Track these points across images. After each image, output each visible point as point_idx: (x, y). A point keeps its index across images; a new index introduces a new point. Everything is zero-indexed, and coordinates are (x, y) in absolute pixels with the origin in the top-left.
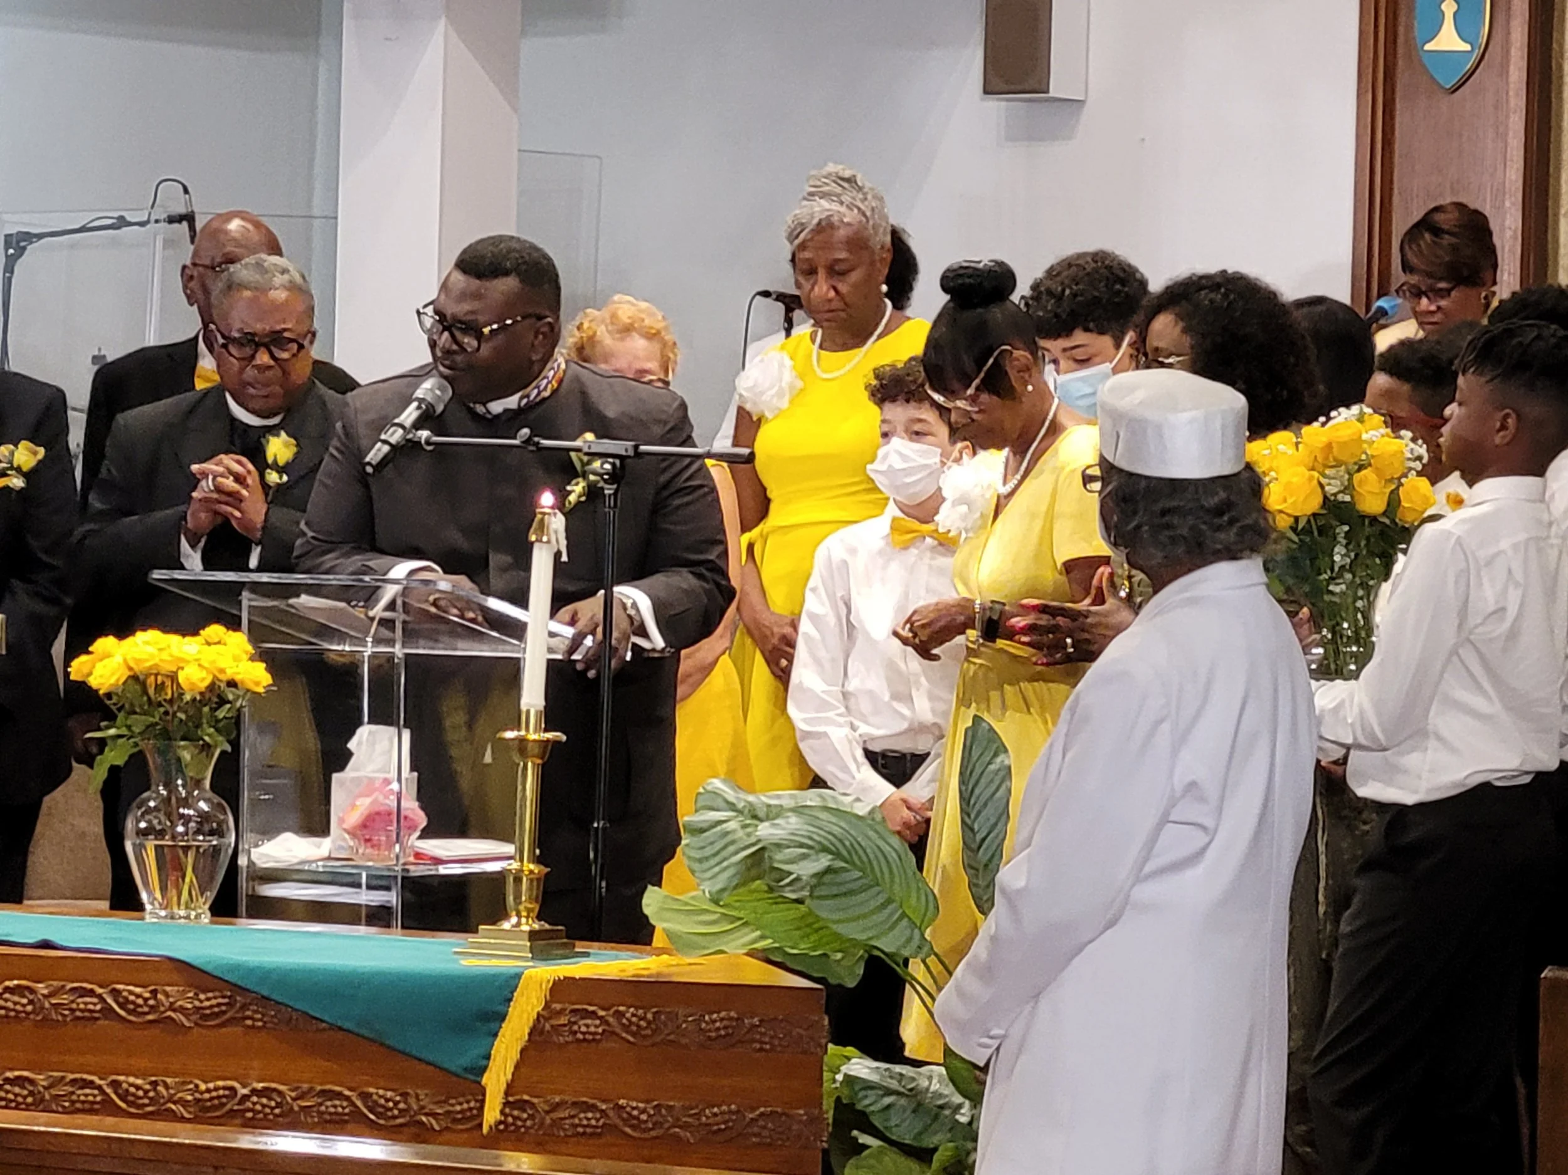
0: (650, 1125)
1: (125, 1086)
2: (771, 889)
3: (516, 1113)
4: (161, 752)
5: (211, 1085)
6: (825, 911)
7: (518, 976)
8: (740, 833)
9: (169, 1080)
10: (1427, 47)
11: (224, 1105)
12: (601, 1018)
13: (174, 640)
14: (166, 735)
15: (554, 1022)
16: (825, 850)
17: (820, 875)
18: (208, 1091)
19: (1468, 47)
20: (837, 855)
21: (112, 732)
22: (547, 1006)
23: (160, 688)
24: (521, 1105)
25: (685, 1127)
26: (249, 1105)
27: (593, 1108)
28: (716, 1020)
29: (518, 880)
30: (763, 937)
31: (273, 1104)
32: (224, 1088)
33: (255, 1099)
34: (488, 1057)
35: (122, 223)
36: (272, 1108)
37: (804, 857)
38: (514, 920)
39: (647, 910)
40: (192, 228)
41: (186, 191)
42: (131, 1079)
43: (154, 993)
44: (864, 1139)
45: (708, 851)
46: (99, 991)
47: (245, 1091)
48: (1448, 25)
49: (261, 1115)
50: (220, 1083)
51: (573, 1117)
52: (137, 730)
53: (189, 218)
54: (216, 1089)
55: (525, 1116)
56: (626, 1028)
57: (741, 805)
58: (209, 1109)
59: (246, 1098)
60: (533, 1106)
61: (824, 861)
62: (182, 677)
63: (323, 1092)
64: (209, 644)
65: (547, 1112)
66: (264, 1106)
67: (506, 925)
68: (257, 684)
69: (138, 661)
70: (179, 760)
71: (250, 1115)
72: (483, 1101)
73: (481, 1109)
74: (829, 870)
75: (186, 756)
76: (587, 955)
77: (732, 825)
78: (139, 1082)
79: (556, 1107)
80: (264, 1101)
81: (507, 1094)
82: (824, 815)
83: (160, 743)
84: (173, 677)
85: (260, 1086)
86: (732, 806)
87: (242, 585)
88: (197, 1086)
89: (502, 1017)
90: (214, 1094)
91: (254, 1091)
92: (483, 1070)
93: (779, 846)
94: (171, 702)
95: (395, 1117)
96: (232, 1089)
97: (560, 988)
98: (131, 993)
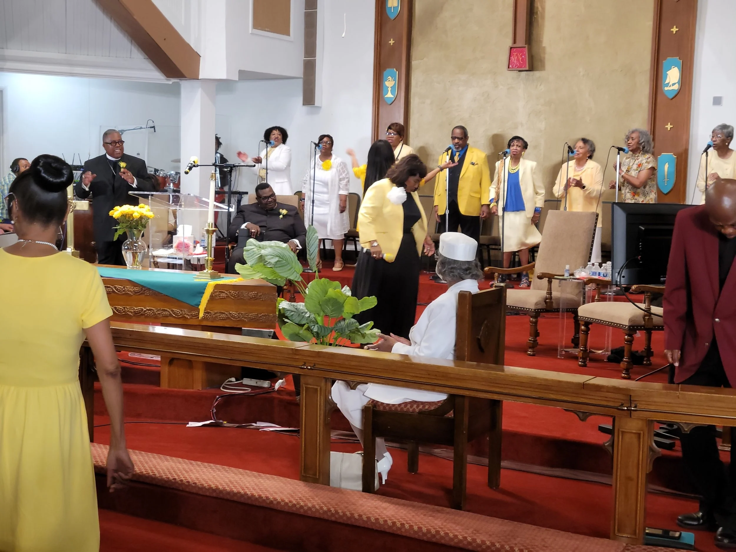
0: (237, 317)
1: (118, 308)
2: (264, 265)
3: (207, 314)
4: (130, 231)
5: (137, 308)
6: (278, 270)
7: (207, 284)
8: (257, 251)
9: (128, 307)
10: (386, 96)
11: (140, 312)
12: (226, 293)
13: (132, 207)
14: (131, 228)
15: (215, 294)
16: (277, 256)
17: (276, 262)
18: (137, 309)
19: (393, 96)
20: (280, 257)
21: (119, 227)
22: (214, 291)
23: (129, 217)
24: (208, 313)
25: (245, 318)
26: (146, 312)
27: (224, 313)
28: (252, 294)
29: (207, 261)
30: (262, 275)
31: (151, 312)
32: (140, 309)
33: (147, 311)
34: (200, 302)
35: (141, 128)
36: (151, 313)
37: (272, 258)
38: (207, 270)
39: (236, 269)
40: (154, 129)
41: (153, 122)
42: (119, 307)
43: (124, 287)
44: (286, 320)
45: (250, 255)
46: (112, 287)
47: (145, 310)
48: (389, 92)
49: (149, 315)
50: (139, 308)
51: (220, 315)
52: (124, 227)
53: (154, 127)
54: (139, 309)
55: (209, 315)
56: (232, 295)
57: (257, 245)
58: (137, 314)
59: (145, 311)
60: (210, 313)
61: (277, 259)
62: (134, 215)
63: (163, 310)
64: (140, 208)
65: (214, 314)
66: (149, 313)
67: (205, 271)
68: (151, 216)
69: (124, 211)
70: (134, 233)
71: (146, 315)
72: (199, 312)
73: (199, 314)
74: (278, 261)
75: (136, 232)
76: (223, 278)
77: (255, 249)
78: (121, 307)
79: (215, 313)
80: (149, 312)
81: (205, 310)
82: (276, 248)
83: (130, 229)
84: (132, 215)
85: (148, 308)
86: (255, 245)
87: (149, 195)
88: (134, 308)
89: (203, 293)
90: (138, 310)
91: (147, 310)
92: (199, 305)
93: (267, 255)
94: (132, 220)
95: (179, 315)
96: (142, 309)
97: (217, 286)
98: (119, 287)
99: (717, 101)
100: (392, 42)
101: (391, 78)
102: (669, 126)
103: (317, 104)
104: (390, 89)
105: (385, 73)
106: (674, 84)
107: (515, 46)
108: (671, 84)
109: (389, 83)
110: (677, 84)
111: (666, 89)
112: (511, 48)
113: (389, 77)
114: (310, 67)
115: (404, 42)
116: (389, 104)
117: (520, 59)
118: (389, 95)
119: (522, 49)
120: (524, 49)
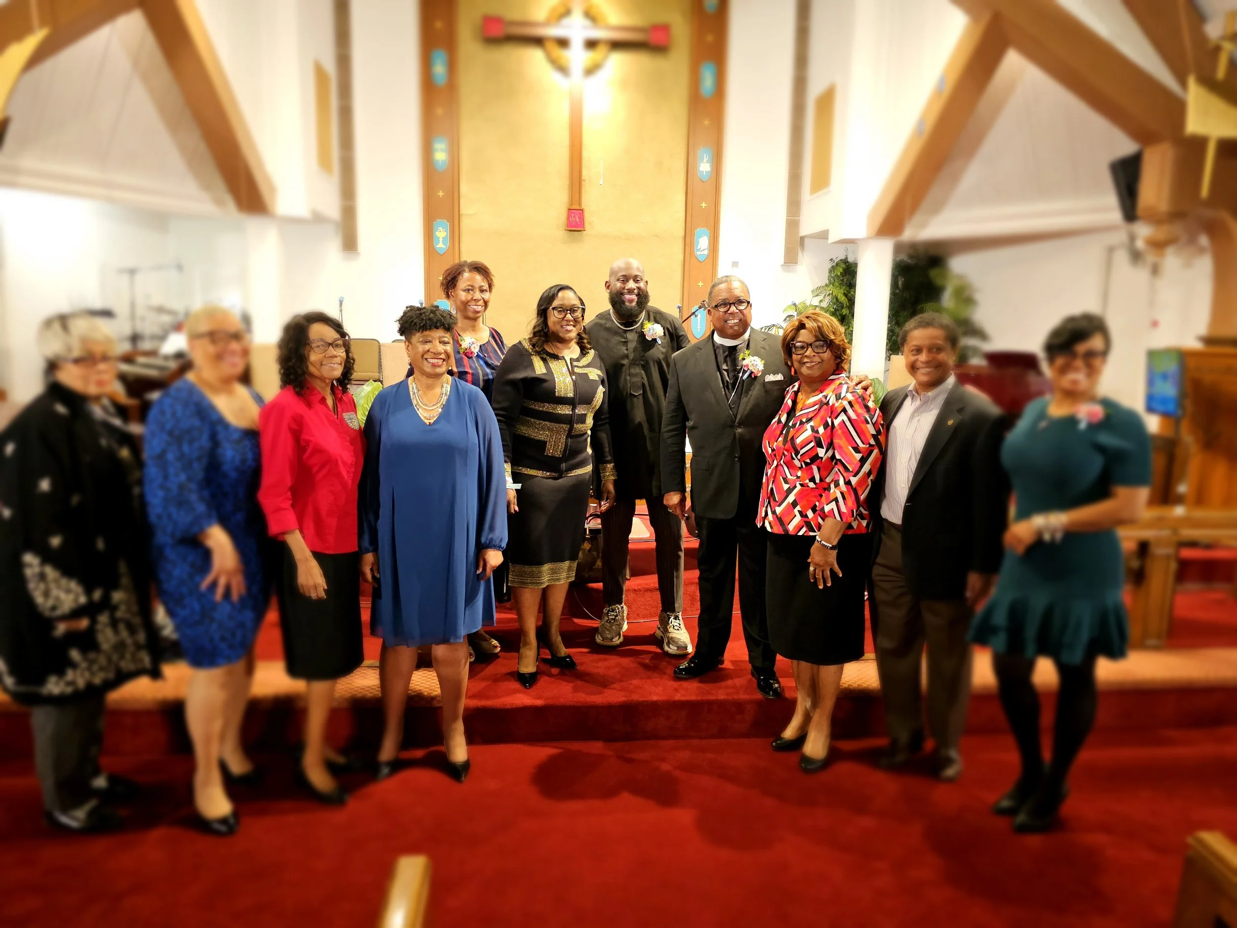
10: (437, 246)
19: (445, 247)
48: (441, 242)
99: (735, 264)
100: (441, 194)
101: (442, 229)
102: (701, 284)
103: (358, 251)
104: (441, 240)
105: (435, 224)
106: (704, 250)
107: (573, 207)
108: (702, 249)
109: (441, 233)
110: (706, 250)
111: (698, 253)
112: (569, 209)
113: (440, 228)
114: (349, 213)
115: (454, 195)
116: (441, 254)
117: (578, 220)
118: (441, 245)
119: (579, 211)
120: (581, 212)
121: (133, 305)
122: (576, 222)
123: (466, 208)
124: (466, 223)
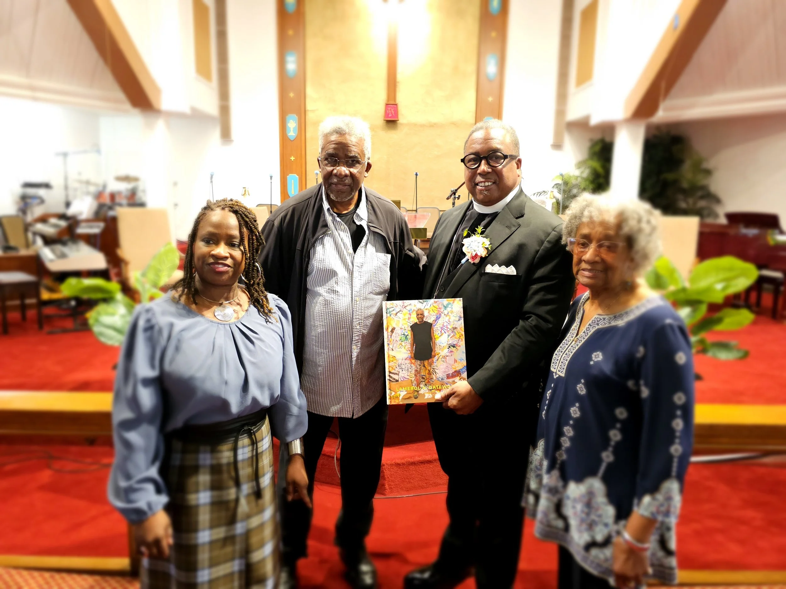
10: (289, 135)
19: (295, 135)
100: (292, 95)
103: (232, 140)
104: (292, 129)
105: (287, 117)
107: (390, 103)
109: (292, 125)
112: (387, 104)
113: (291, 120)
114: (225, 110)
115: (302, 96)
116: (292, 140)
117: (393, 112)
118: (292, 133)
119: (394, 106)
120: (395, 106)
121: (66, 179)
122: (392, 113)
123: (310, 106)
124: (311, 116)
